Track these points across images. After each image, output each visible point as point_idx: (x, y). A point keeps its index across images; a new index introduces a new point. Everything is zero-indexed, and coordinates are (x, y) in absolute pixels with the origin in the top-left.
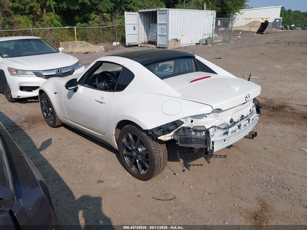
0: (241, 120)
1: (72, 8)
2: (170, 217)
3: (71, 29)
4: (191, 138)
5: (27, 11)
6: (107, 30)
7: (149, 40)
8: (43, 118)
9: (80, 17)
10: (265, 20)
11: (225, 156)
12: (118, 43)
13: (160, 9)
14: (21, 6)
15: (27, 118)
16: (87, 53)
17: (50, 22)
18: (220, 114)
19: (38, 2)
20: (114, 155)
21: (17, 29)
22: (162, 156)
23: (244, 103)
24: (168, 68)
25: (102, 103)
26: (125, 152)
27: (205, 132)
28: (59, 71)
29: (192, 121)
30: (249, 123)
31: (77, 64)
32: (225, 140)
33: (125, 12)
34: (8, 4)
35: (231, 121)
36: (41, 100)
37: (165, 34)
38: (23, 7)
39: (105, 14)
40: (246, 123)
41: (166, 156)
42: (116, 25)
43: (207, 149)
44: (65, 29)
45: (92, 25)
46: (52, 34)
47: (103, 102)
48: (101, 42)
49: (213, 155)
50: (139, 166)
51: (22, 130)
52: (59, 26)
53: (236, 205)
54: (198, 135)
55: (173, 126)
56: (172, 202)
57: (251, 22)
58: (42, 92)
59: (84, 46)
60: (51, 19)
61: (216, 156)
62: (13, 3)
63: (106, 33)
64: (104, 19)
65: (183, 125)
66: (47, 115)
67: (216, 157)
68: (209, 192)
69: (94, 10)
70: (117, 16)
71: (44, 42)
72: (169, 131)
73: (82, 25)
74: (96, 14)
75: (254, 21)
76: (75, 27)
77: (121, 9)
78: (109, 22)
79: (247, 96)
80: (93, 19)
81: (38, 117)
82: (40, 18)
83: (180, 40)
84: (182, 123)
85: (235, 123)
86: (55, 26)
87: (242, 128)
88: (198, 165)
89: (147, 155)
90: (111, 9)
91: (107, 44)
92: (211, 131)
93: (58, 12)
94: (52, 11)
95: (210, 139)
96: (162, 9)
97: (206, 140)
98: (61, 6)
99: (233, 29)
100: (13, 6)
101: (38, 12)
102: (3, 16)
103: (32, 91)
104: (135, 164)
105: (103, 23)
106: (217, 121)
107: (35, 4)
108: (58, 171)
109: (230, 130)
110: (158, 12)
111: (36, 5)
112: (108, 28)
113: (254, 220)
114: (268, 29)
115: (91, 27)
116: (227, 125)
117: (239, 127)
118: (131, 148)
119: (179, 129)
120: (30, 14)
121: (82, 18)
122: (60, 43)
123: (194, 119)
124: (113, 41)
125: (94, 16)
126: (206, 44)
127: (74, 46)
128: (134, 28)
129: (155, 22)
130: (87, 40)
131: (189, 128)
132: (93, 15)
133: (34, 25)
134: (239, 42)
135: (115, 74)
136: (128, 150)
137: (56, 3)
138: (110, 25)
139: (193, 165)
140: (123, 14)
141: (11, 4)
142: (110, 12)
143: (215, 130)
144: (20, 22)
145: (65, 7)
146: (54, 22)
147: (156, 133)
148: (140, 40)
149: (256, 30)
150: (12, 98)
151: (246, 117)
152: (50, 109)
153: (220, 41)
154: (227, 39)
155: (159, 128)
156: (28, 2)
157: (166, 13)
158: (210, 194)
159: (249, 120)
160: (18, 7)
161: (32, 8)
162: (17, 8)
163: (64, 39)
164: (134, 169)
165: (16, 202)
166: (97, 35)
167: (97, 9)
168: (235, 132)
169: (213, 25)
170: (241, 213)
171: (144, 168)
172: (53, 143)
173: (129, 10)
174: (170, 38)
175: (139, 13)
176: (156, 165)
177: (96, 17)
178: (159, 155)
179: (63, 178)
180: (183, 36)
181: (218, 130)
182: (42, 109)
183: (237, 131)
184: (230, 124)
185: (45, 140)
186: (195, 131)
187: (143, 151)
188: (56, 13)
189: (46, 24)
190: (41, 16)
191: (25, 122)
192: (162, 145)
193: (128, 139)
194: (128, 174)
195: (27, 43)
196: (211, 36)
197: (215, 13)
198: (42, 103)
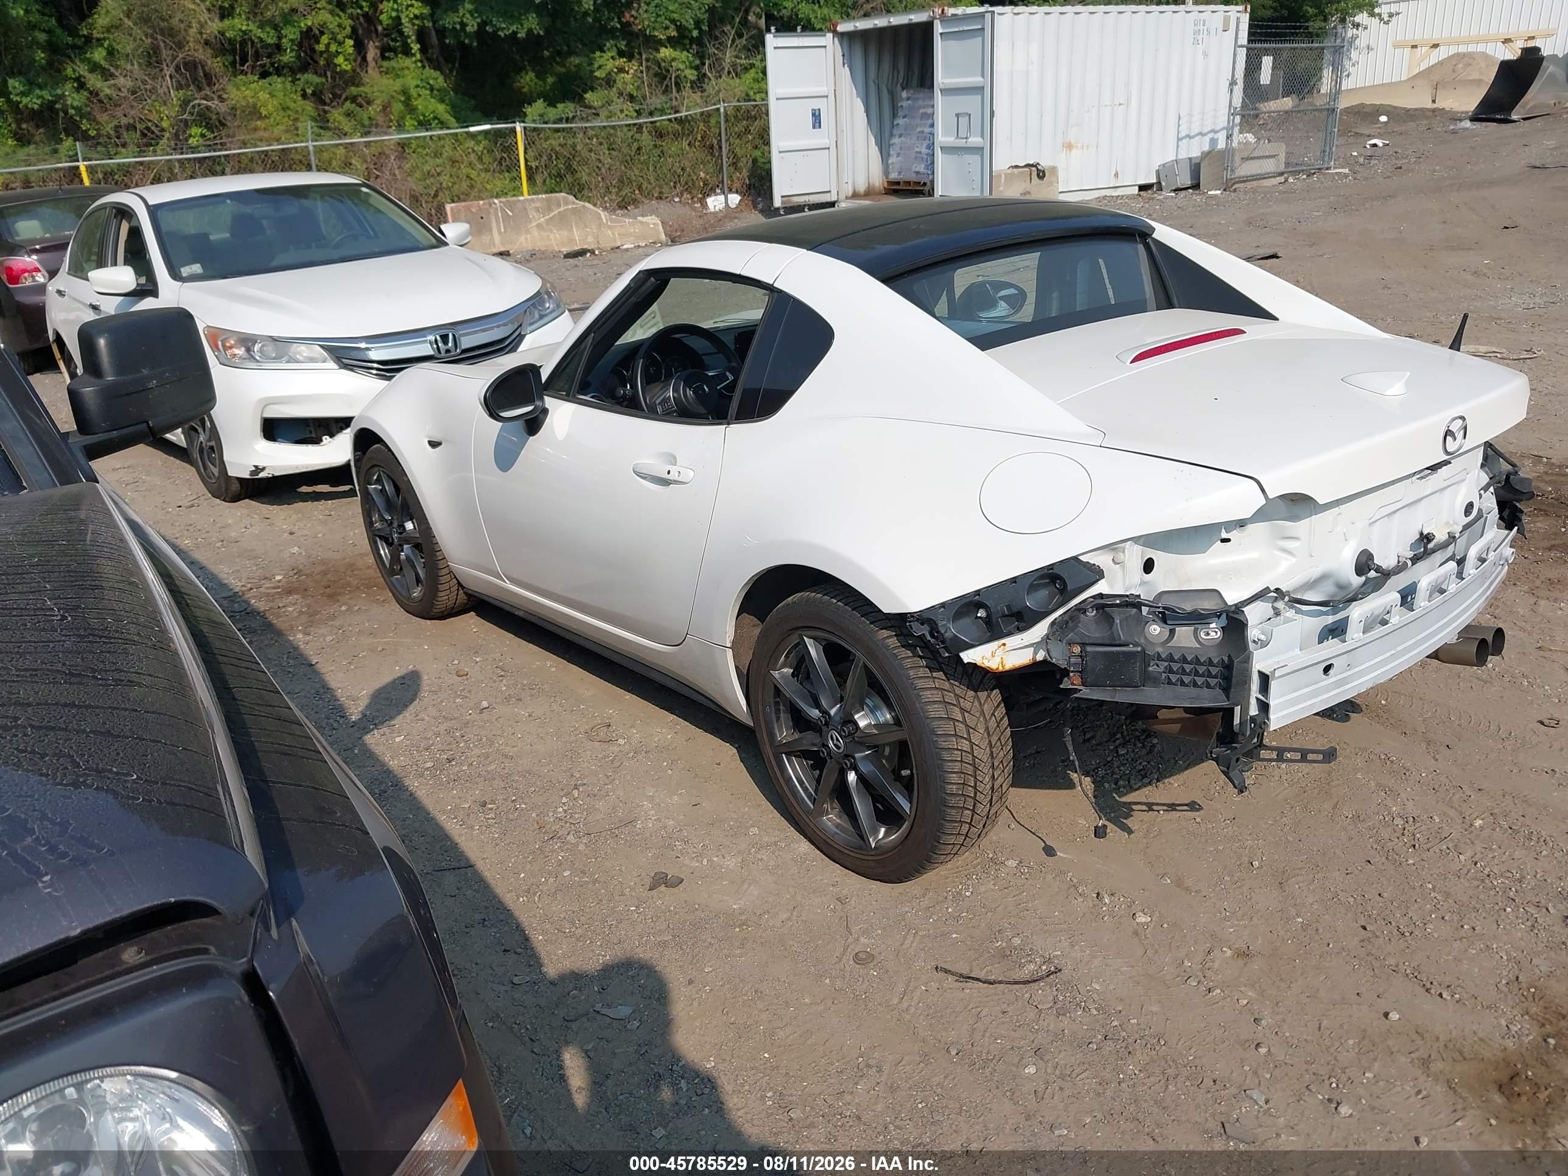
0: (1415, 559)
1: (505, 28)
2: (1031, 1070)
3: (498, 134)
4: (1144, 658)
5: (288, 57)
6: (676, 136)
7: (894, 176)
8: (375, 573)
9: (541, 75)
10: (1520, 44)
11: (1330, 755)
12: (734, 199)
13: (951, 11)
14: (259, 33)
15: (299, 572)
16: (582, 253)
17: (398, 107)
18: (1302, 527)
19: (341, 6)
20: (727, 753)
21: (244, 145)
22: (983, 754)
23: (1434, 468)
24: (1003, 304)
25: (665, 482)
26: (784, 734)
27: (1223, 621)
28: (445, 338)
29: (1149, 566)
30: (1460, 576)
31: (536, 301)
32: (1327, 669)
33: (769, 37)
34: (202, 25)
35: (1364, 563)
36: (366, 481)
37: (975, 140)
38: (270, 38)
39: (665, 52)
40: (1447, 577)
41: (1005, 753)
42: (721, 107)
43: (1229, 713)
44: (473, 136)
45: (603, 113)
46: (407, 167)
47: (673, 476)
48: (649, 196)
49: (1261, 745)
50: (862, 806)
51: (279, 633)
52: (443, 125)
53: (1394, 1016)
54: (1184, 637)
55: (1043, 593)
56: (1042, 993)
57: (1441, 63)
58: (366, 440)
59: (562, 221)
60: (405, 92)
61: (1281, 752)
62: (222, 17)
63: (673, 147)
64: (662, 76)
65: (1101, 587)
66: (395, 558)
67: (1280, 758)
68: (1241, 944)
69: (612, 33)
70: (728, 57)
71: (376, 200)
72: (1023, 620)
73: (552, 113)
74: (621, 54)
75: (1459, 57)
76: (519, 127)
77: (745, 22)
78: (687, 92)
79: (1456, 427)
80: (609, 82)
81: (352, 567)
82: (353, 90)
83: (1054, 169)
84: (1098, 574)
85: (1386, 575)
86: (424, 124)
87: (1421, 601)
88: (1172, 807)
89: (903, 750)
90: (698, 23)
91: (679, 209)
92: (1254, 614)
93: (435, 52)
94: (407, 52)
95: (1248, 659)
96: (959, 11)
97: (1228, 667)
98: (450, 20)
99: (1343, 103)
100: (222, 34)
101: (340, 60)
102: (179, 87)
103: (317, 441)
104: (842, 793)
105: (656, 100)
106: (1285, 563)
107: (324, 16)
108: (452, 827)
109: (1357, 612)
110: (938, 28)
111: (332, 22)
112: (679, 121)
113: (1498, 1099)
114: (1536, 96)
115: (597, 123)
116: (1341, 587)
117: (1407, 597)
118: (815, 713)
119: (1080, 609)
120: (304, 68)
121: (550, 80)
122: (448, 207)
123: (1158, 556)
124: (709, 190)
125: (610, 65)
126: (1196, 186)
127: (516, 222)
128: (816, 117)
129: (925, 79)
130: (578, 190)
131: (1132, 603)
132: (606, 61)
133: (323, 123)
134: (1379, 166)
135: (729, 340)
136: (800, 722)
137: (426, 11)
138: (691, 105)
139: (1150, 807)
140: (757, 46)
141: (215, 26)
142: (692, 40)
143: (1277, 613)
144: (254, 112)
145: (472, 27)
146: (419, 104)
147: (951, 629)
148: (847, 177)
149: (1471, 101)
150: (229, 479)
151: (1444, 546)
152: (409, 526)
153: (1269, 166)
154: (1310, 158)
155: (968, 605)
156: (294, 11)
157: (979, 31)
158: (1244, 954)
159: (1461, 562)
160: (246, 39)
161: (309, 37)
162: (243, 43)
163: (465, 185)
164: (832, 819)
165: (274, 933)
166: (628, 162)
167: (627, 31)
168: (1384, 622)
169: (1233, 83)
170: (1425, 1063)
171: (888, 815)
172: (424, 693)
173: (787, 26)
174: (1002, 162)
175: (842, 36)
176: (952, 801)
177: (621, 70)
178: (965, 744)
179: (480, 865)
180: (1069, 146)
181: (1290, 613)
182: (369, 524)
183: (1395, 620)
184: (1357, 581)
185: (387, 678)
186: (1167, 615)
187: (877, 726)
188: (429, 59)
189: (380, 119)
190: (353, 79)
191: (289, 592)
192: (983, 695)
193: (802, 667)
194: (804, 846)
195: (291, 208)
196: (1221, 145)
197: (1245, 19)
198: (367, 499)
